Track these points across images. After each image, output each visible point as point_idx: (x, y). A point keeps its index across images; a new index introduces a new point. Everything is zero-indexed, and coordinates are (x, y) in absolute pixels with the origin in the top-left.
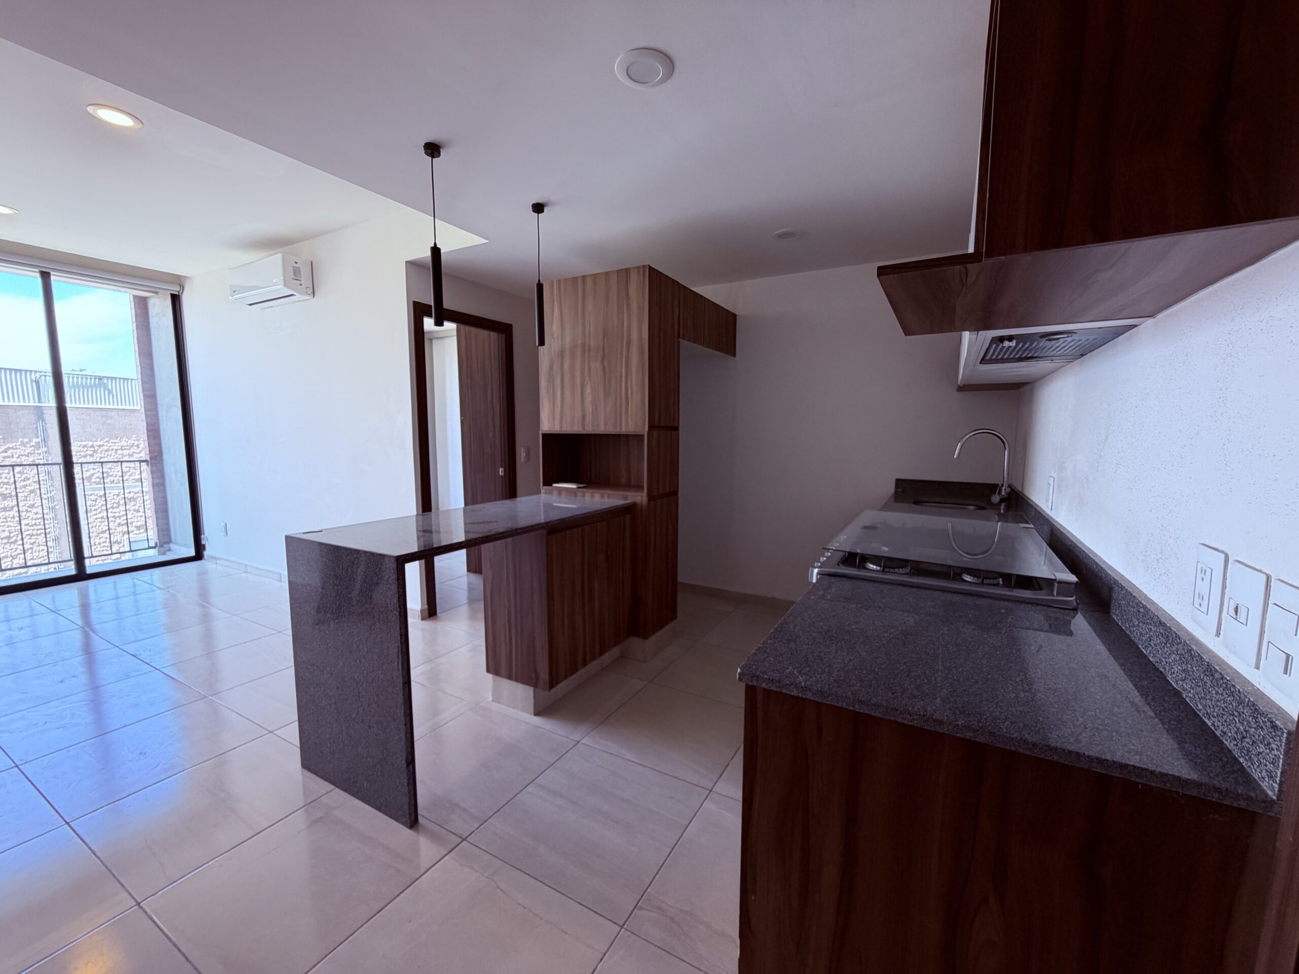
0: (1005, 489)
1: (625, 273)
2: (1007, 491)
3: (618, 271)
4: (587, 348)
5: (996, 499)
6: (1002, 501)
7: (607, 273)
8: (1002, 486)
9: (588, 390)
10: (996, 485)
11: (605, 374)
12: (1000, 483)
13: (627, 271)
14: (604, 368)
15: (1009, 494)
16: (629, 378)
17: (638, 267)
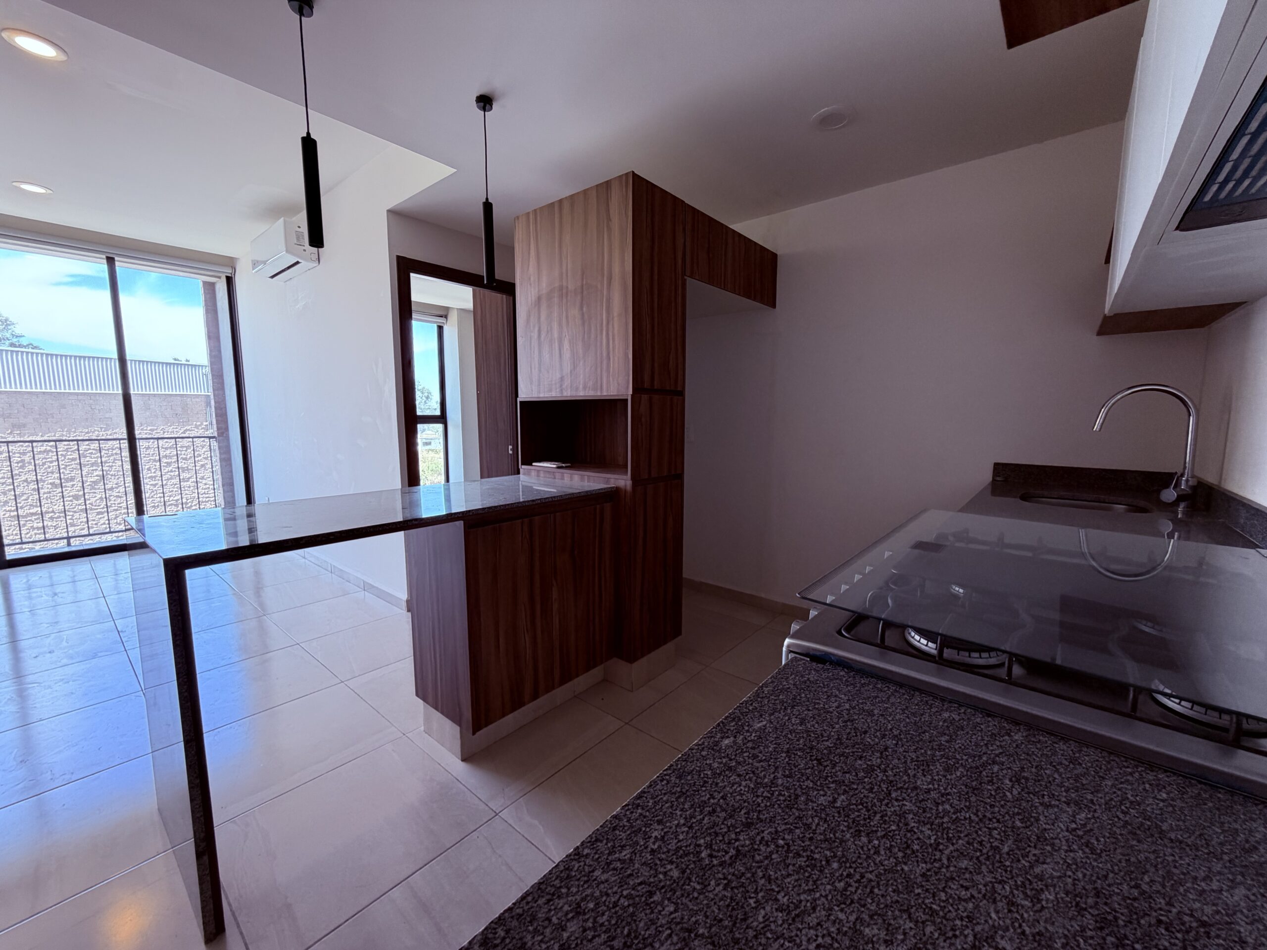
0: (1187, 481)
1: (606, 186)
2: (1190, 483)
3: (597, 186)
4: (564, 291)
5: (1169, 495)
6: (1180, 498)
7: (585, 192)
8: (1182, 475)
9: (566, 345)
10: (1171, 476)
11: (583, 324)
12: (1179, 471)
13: (608, 184)
14: (583, 315)
15: (1194, 488)
16: (610, 326)
17: (621, 177)
